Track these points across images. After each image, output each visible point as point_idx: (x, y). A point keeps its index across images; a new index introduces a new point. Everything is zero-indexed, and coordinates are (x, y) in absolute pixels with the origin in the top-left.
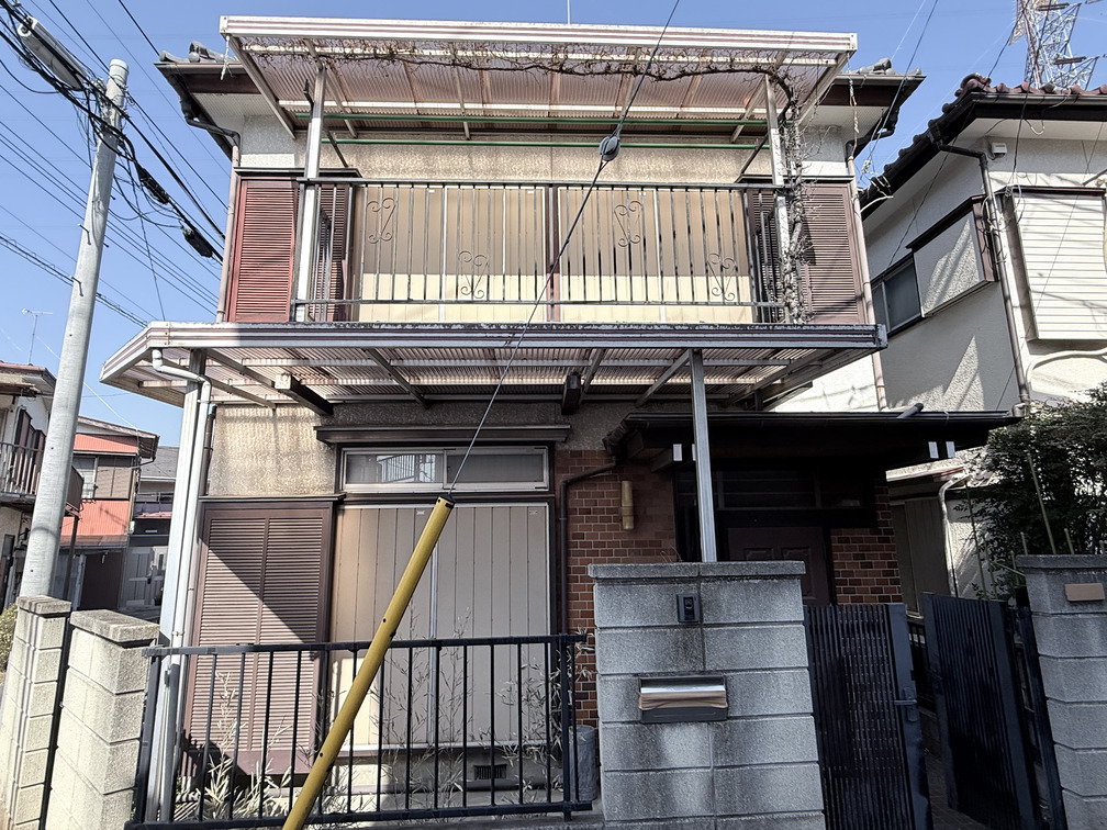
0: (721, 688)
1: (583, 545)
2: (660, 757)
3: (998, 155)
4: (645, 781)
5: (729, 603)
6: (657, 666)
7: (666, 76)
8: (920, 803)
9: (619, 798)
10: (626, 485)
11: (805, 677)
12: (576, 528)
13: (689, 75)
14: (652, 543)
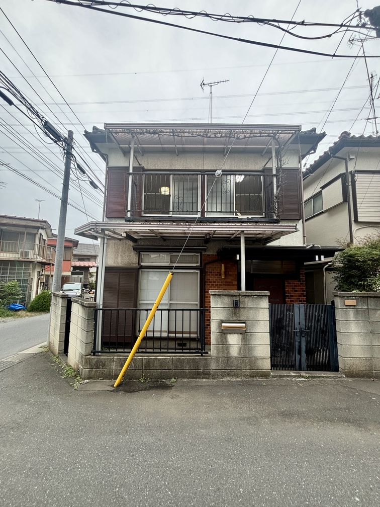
0: (244, 325)
1: (210, 282)
2: (226, 341)
3: (351, 159)
4: (222, 347)
5: (248, 303)
6: (227, 318)
7: (240, 138)
8: (298, 357)
9: (215, 351)
10: (223, 265)
11: (268, 323)
12: (208, 277)
13: (247, 138)
14: (230, 282)
